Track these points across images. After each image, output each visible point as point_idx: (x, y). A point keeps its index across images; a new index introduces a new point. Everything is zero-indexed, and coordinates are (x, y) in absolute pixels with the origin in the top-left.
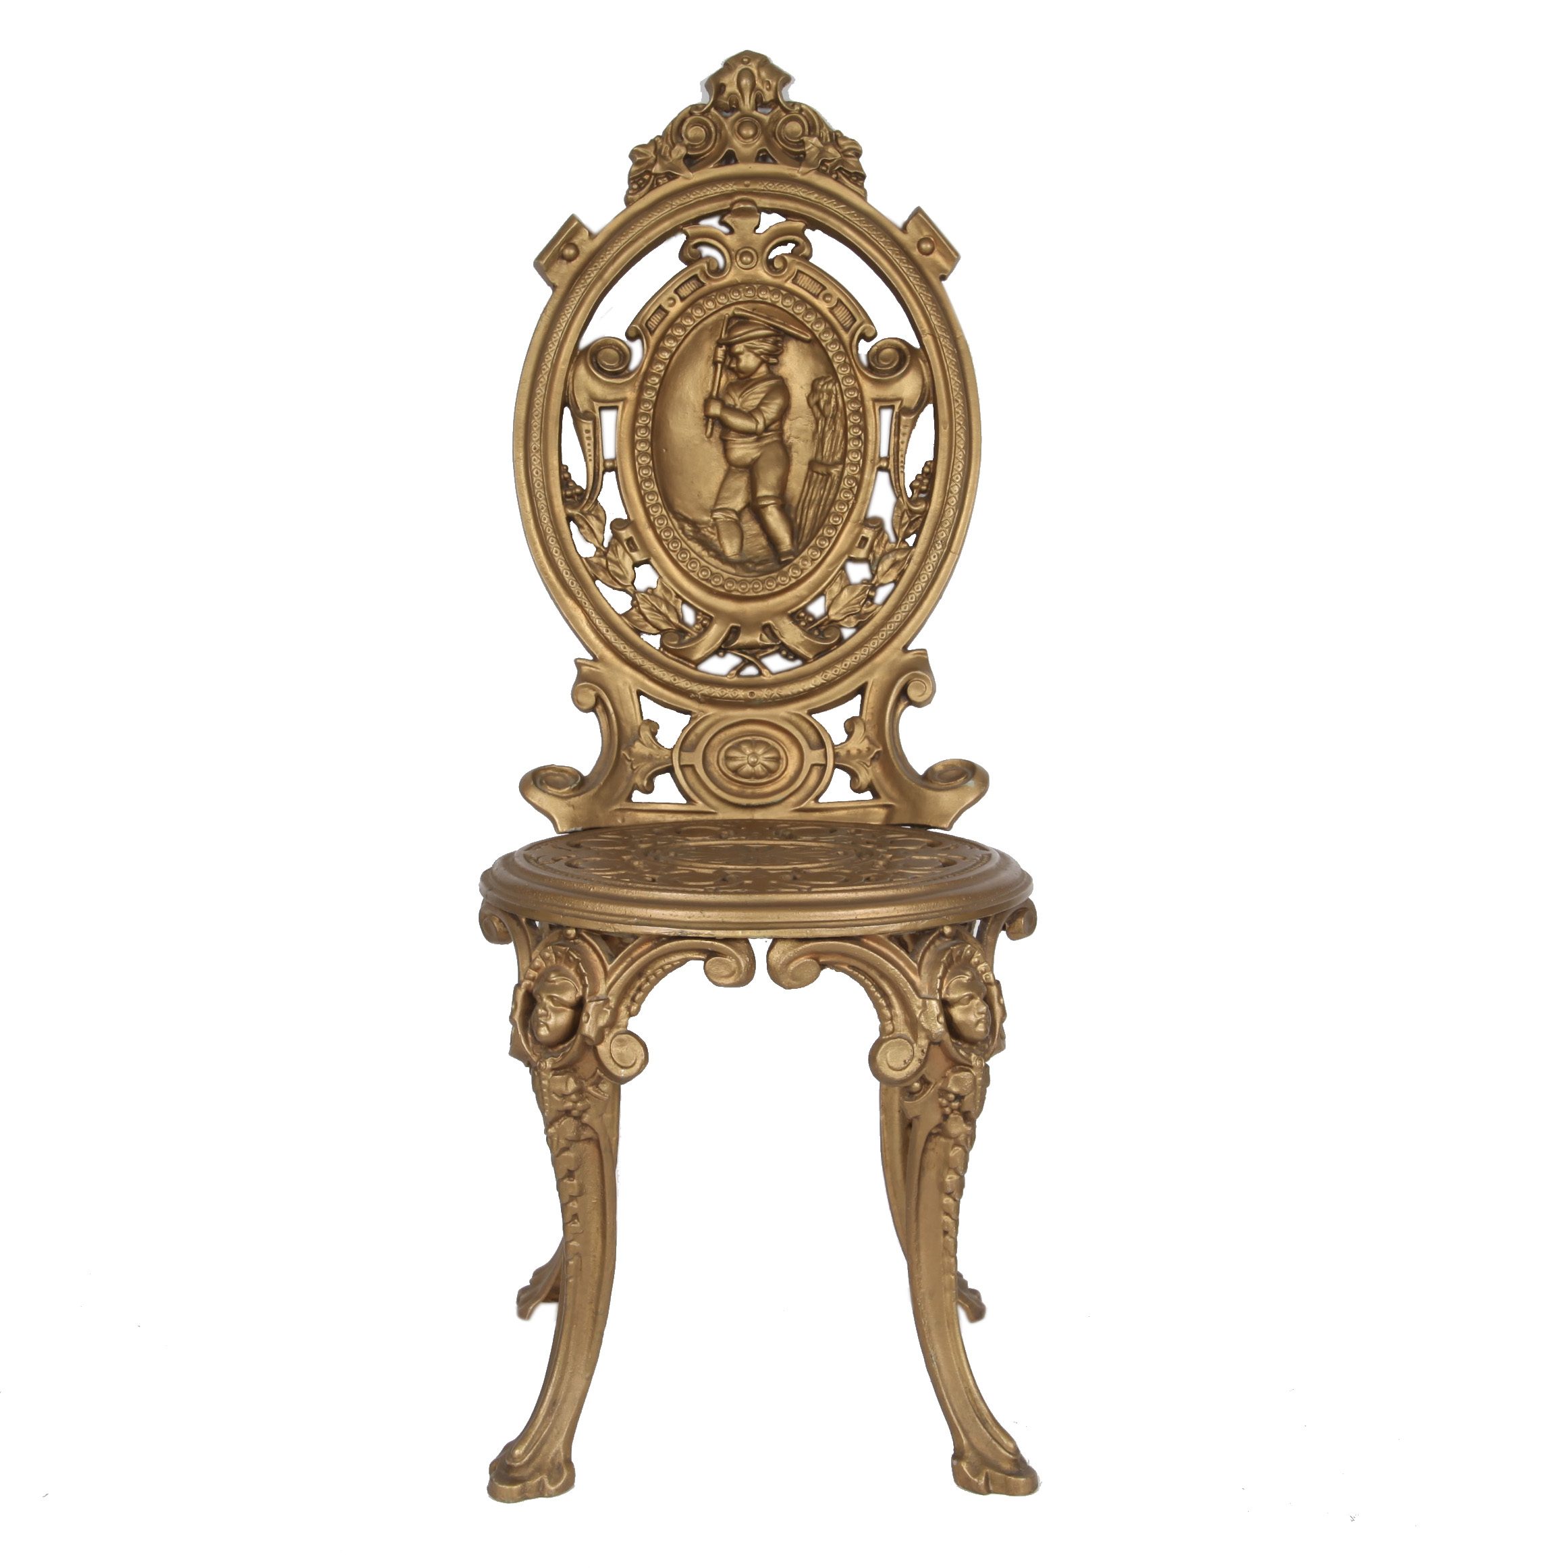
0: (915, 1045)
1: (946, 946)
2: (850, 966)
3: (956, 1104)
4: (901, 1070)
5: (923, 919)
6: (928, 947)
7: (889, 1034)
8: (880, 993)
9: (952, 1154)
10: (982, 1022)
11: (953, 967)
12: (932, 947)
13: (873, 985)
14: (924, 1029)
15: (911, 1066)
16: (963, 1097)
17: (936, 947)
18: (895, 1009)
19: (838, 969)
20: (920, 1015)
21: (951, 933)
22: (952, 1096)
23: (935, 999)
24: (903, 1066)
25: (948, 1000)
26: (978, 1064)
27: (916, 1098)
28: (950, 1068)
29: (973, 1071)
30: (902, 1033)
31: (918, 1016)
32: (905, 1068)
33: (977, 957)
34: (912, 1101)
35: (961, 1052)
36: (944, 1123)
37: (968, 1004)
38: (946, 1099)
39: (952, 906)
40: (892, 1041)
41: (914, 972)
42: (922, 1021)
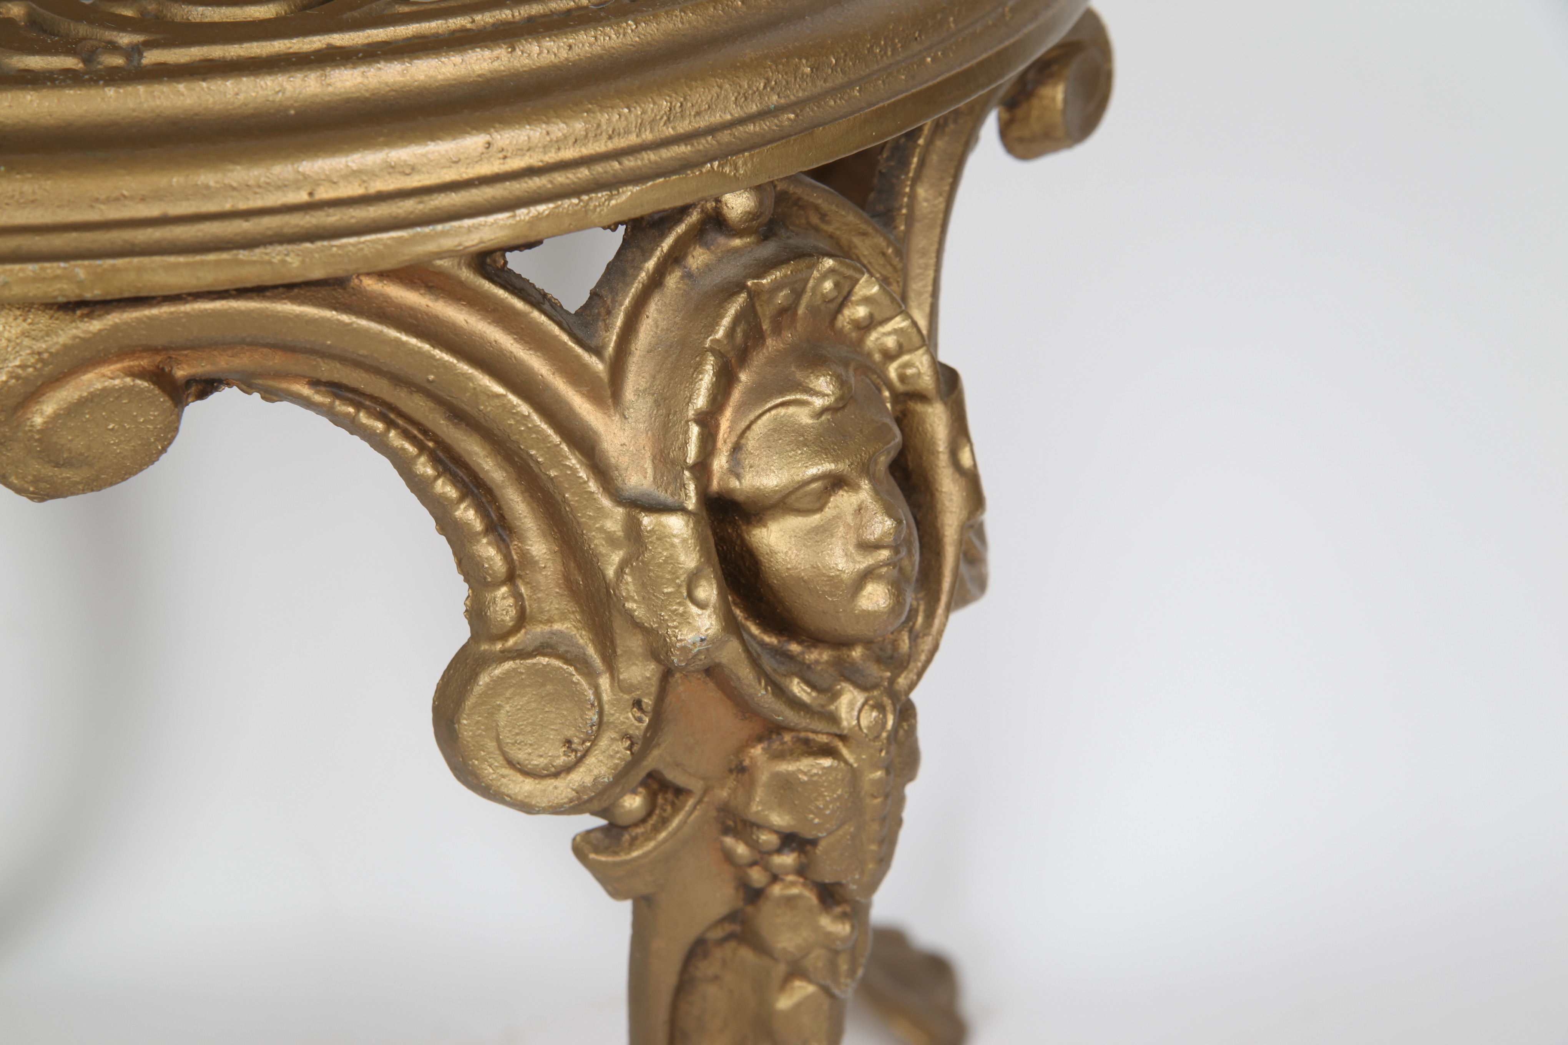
0: (604, 682)
1: (730, 271)
2: (315, 383)
3: (788, 859)
4: (556, 775)
5: (612, 184)
6: (656, 282)
7: (504, 637)
8: (455, 480)
9: (784, 1003)
10: (879, 578)
11: (759, 359)
12: (673, 280)
13: (422, 448)
14: (637, 625)
15: (591, 760)
16: (814, 842)
17: (689, 275)
18: (522, 539)
19: (270, 395)
20: (620, 571)
21: (752, 216)
22: (767, 838)
23: (678, 509)
24: (561, 760)
25: (740, 498)
26: (864, 723)
27: (633, 843)
28: (760, 739)
29: (845, 752)
30: (557, 626)
31: (611, 572)
32: (569, 769)
33: (867, 300)
34: (616, 853)
35: (798, 688)
36: (750, 909)
37: (820, 509)
38: (747, 844)
39: (754, 108)
40: (508, 665)
41: (595, 396)
42: (629, 598)
